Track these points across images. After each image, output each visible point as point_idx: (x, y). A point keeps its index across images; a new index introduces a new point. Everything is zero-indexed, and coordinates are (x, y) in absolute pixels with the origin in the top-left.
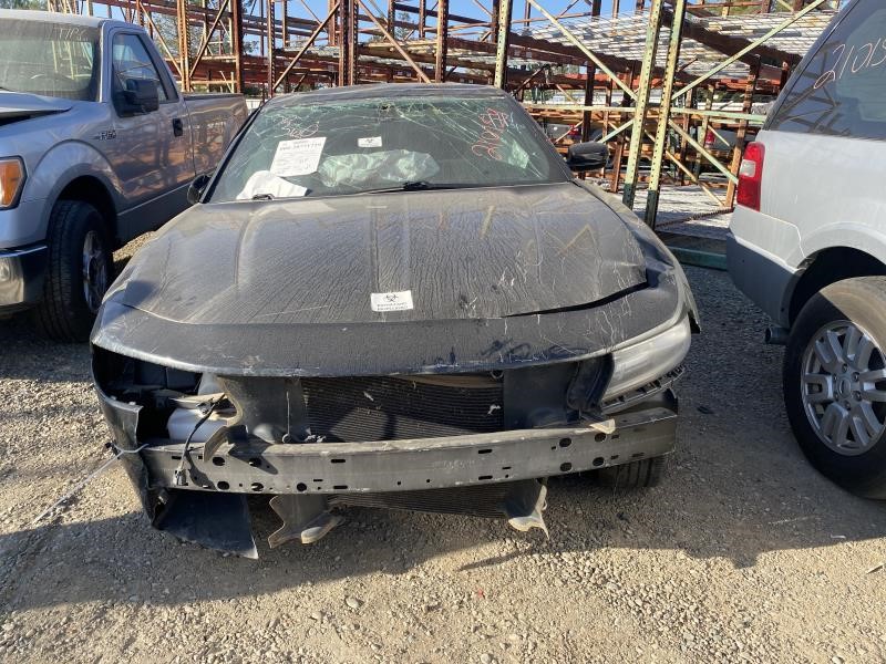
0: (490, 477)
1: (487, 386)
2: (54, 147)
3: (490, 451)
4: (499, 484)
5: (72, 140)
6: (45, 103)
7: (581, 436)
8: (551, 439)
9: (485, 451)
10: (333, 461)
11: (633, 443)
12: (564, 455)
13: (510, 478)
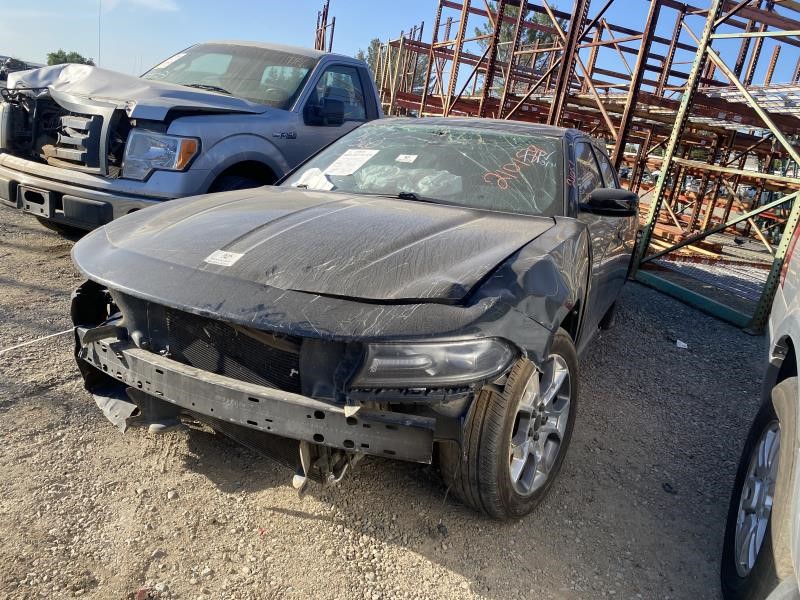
0: (256, 424)
1: (289, 350)
2: (231, 136)
3: (257, 401)
4: (261, 432)
5: (251, 134)
6: (247, 106)
7: (334, 413)
8: (308, 408)
9: (253, 399)
10: (157, 371)
11: (384, 439)
12: (318, 426)
13: (271, 430)
